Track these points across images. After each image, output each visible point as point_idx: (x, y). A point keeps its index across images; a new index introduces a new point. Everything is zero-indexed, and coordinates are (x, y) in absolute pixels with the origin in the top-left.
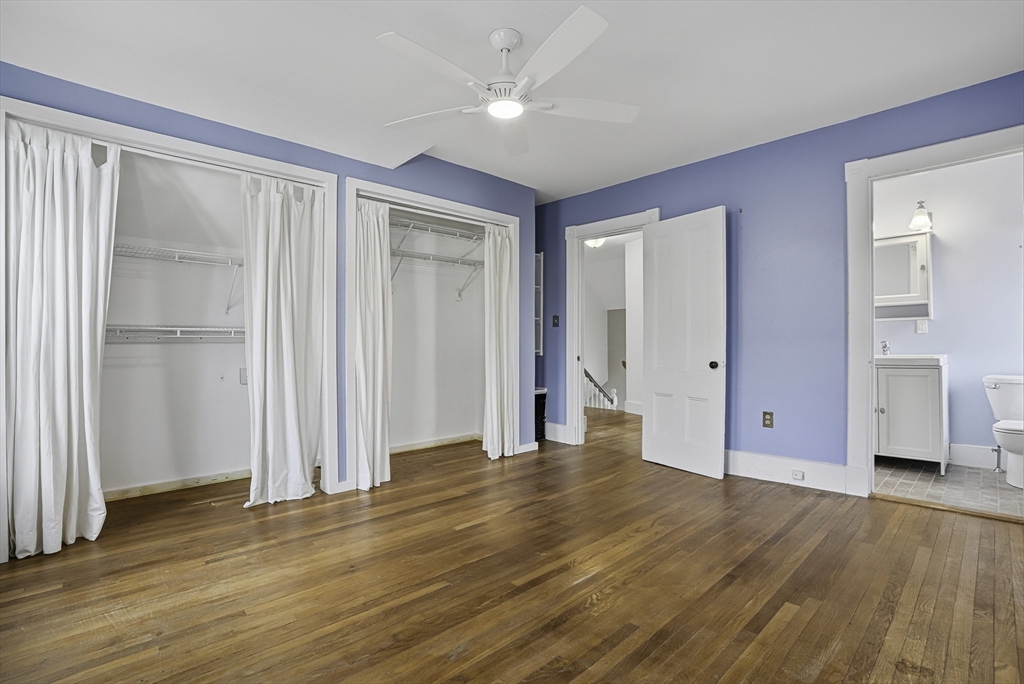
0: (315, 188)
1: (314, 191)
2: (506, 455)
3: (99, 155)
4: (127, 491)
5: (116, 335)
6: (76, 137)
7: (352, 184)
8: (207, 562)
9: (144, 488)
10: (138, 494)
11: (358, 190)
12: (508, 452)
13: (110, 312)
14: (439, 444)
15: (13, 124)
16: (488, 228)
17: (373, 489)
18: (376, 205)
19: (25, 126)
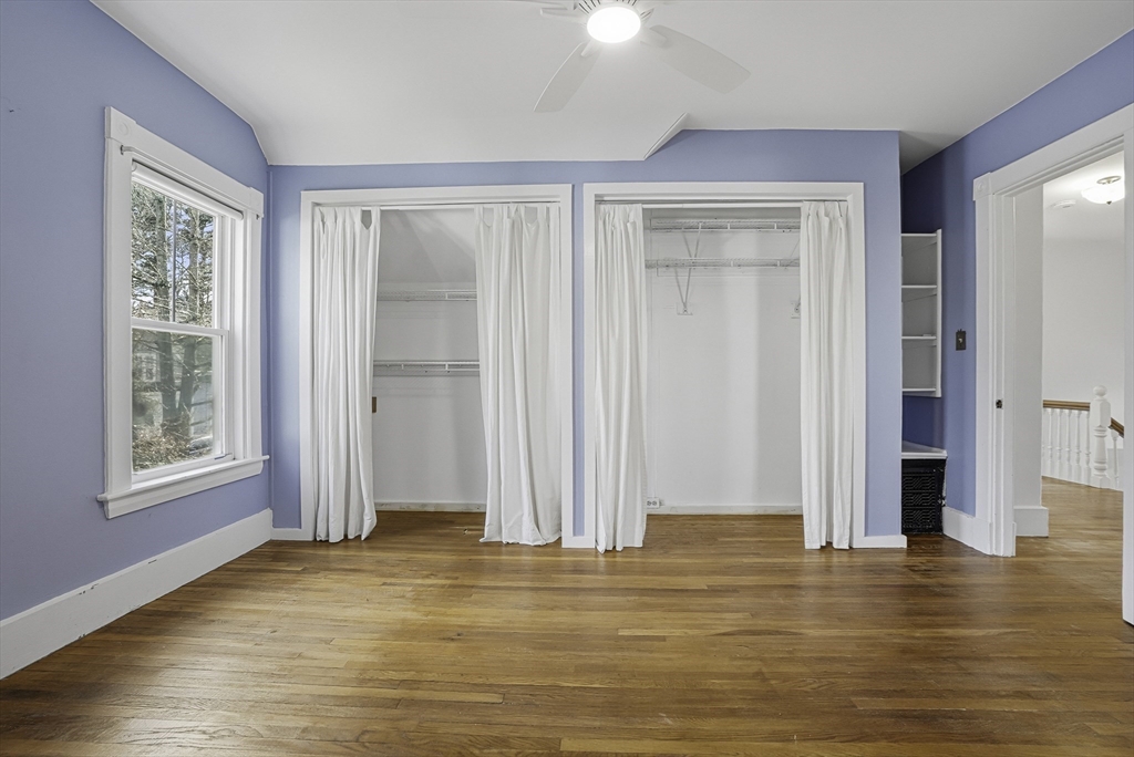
0: (548, 204)
1: (548, 209)
2: (835, 546)
3: (366, 218)
4: (424, 505)
5: (380, 369)
6: (352, 209)
7: (590, 191)
8: (384, 584)
9: (437, 505)
10: (432, 509)
11: (596, 196)
12: (839, 542)
13: (375, 350)
14: (761, 512)
15: (317, 209)
16: (805, 207)
17: (609, 552)
18: (625, 210)
19: (323, 209)
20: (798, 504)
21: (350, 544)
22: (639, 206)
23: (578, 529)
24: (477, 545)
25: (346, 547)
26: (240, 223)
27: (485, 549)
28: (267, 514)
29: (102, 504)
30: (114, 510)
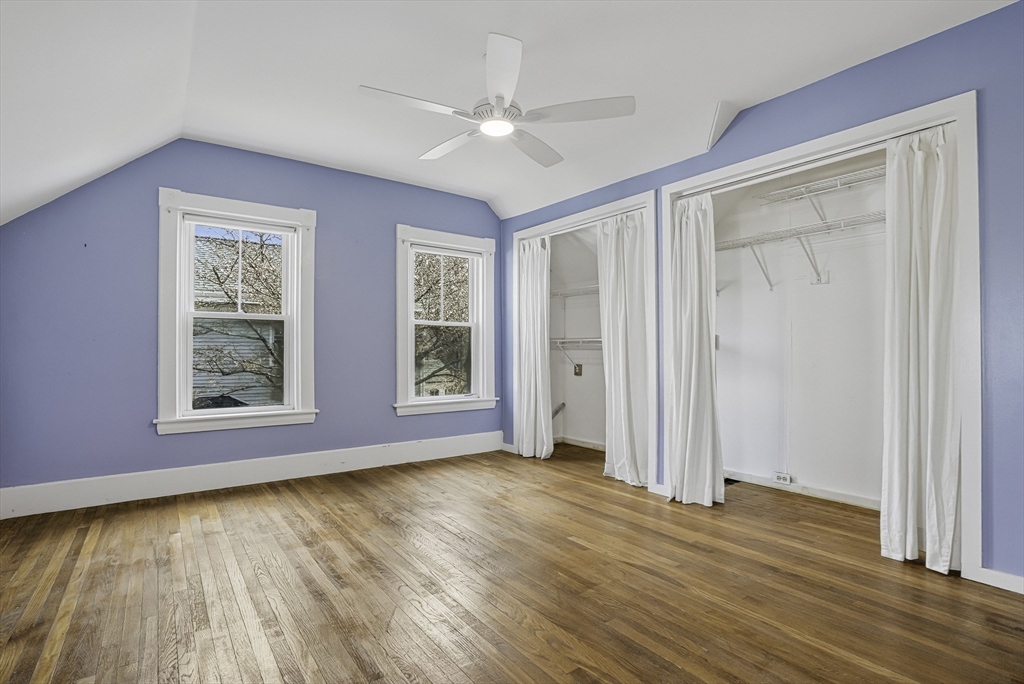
0: (642, 210)
1: (642, 214)
3: (543, 243)
6: (536, 238)
7: (667, 191)
11: (671, 195)
15: (521, 242)
16: (891, 146)
18: (697, 200)
19: (524, 242)
20: (878, 499)
21: (537, 461)
22: (708, 194)
23: (659, 479)
24: (600, 477)
25: (535, 463)
26: (481, 260)
27: (606, 481)
28: (499, 434)
29: (395, 408)
30: (400, 412)
